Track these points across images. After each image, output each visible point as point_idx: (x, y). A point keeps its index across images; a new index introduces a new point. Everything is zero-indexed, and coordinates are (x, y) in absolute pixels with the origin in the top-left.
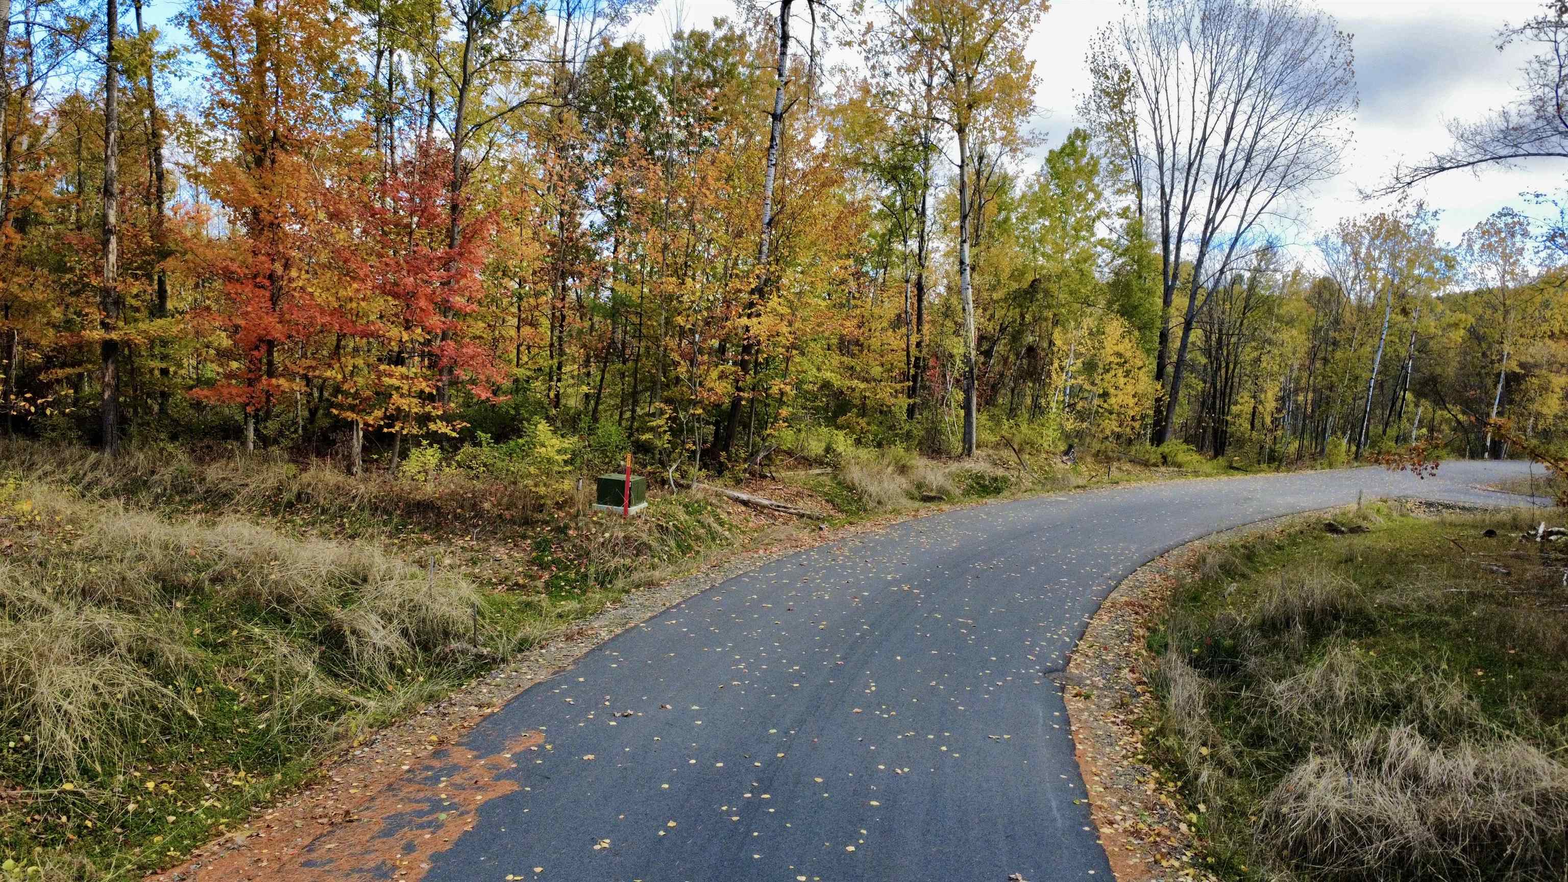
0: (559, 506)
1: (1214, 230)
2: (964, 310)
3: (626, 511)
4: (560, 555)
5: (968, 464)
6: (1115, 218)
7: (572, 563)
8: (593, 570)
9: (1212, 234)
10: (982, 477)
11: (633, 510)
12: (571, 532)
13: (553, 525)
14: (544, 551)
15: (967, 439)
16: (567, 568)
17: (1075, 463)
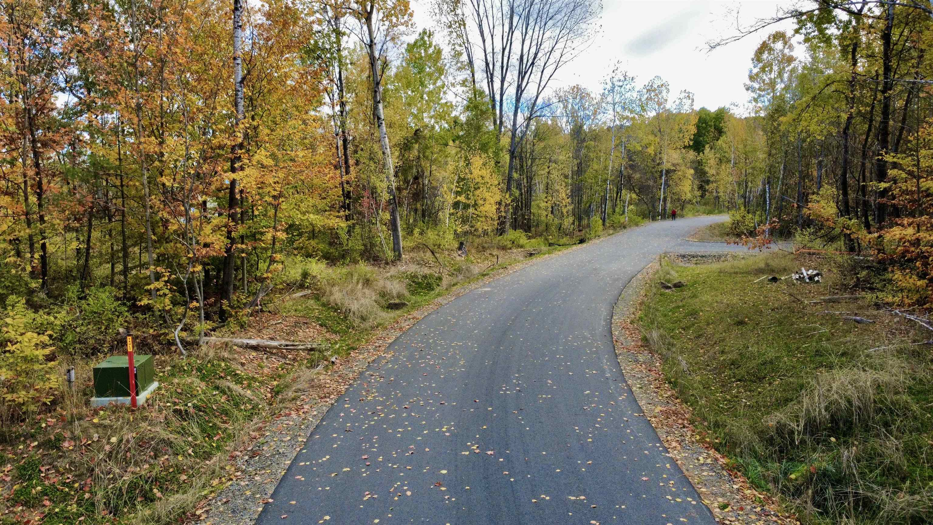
0: (49, 408)
1: (522, 91)
2: (384, 153)
3: (134, 402)
4: (54, 479)
5: (401, 268)
6: (458, 87)
7: (71, 488)
8: (100, 494)
9: (521, 94)
10: (416, 276)
11: (142, 398)
12: (66, 444)
13: (41, 438)
14: (30, 479)
15: (396, 248)
16: (65, 498)
17: (467, 255)
